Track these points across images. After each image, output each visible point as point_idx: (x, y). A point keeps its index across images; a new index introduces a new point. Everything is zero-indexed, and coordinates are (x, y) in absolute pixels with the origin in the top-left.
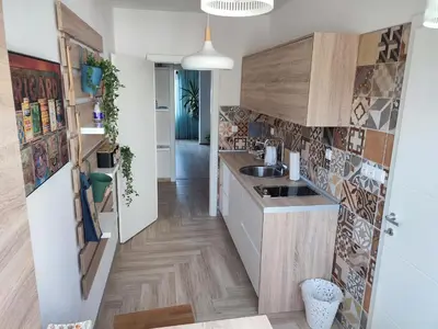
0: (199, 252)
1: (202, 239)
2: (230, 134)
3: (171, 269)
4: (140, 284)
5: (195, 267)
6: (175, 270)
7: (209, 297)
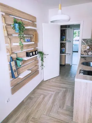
0: (65, 89)
1: (68, 85)
2: (86, 49)
3: (52, 93)
4: (41, 94)
5: (60, 94)
6: (54, 93)
7: (59, 107)
